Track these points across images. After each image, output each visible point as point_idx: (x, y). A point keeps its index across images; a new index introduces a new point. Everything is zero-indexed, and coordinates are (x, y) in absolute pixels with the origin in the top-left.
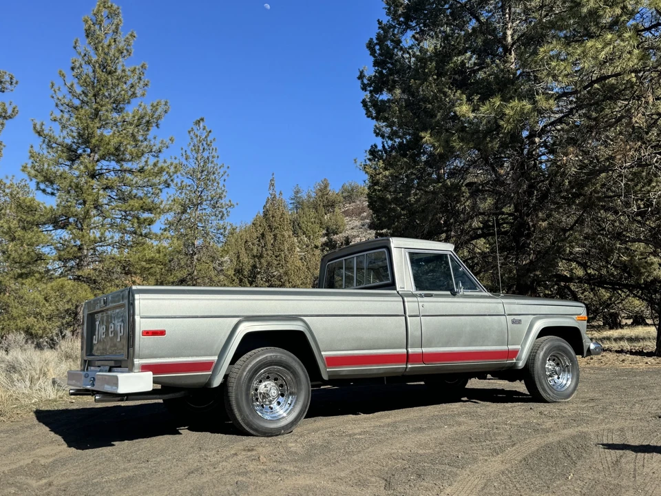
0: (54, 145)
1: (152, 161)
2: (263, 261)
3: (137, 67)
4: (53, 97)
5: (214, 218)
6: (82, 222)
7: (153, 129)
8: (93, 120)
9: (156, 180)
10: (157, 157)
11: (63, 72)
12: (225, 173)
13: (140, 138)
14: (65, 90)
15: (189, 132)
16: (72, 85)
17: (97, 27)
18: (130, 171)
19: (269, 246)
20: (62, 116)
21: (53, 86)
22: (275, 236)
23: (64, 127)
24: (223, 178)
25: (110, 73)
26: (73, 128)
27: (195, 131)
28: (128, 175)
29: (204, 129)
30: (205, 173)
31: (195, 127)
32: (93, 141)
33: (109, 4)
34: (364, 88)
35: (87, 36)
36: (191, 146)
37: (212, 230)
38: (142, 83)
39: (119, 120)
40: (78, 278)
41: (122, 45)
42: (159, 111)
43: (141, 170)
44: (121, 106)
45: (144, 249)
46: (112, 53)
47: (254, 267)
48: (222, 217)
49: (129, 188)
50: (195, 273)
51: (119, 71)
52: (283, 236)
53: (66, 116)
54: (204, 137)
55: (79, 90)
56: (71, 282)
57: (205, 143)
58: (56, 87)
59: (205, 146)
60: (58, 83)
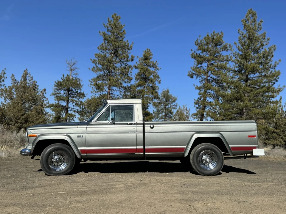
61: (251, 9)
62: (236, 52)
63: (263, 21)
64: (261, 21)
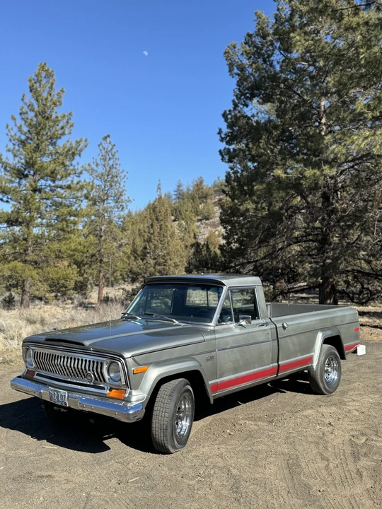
0: (8, 169)
1: (76, 180)
2: (151, 244)
3: (66, 114)
4: (7, 135)
5: (116, 210)
6: (28, 223)
7: (77, 157)
8: (35, 151)
9: (79, 194)
10: (79, 177)
11: (15, 116)
12: (125, 176)
13: (68, 163)
14: (15, 129)
15: (99, 146)
16: (21, 126)
17: (38, 84)
18: (61, 187)
19: (156, 234)
20: (14, 148)
21: (7, 127)
22: (161, 225)
23: (15, 156)
24: (123, 181)
25: (48, 118)
26: (22, 157)
27: (103, 145)
28: (59, 190)
29: (110, 143)
30: (110, 176)
31: (103, 142)
32: (36, 167)
33: (46, 68)
34: (222, 140)
35: (31, 91)
36: (100, 156)
37: (115, 219)
38: (69, 125)
39: (54, 151)
40: (25, 262)
41: (55, 98)
42: (82, 145)
43: (69, 187)
44: (54, 140)
45: (70, 242)
46: (48, 104)
47: (145, 248)
48: (122, 209)
49: (60, 200)
50: (102, 250)
51: (54, 117)
52: (167, 226)
53: (17, 148)
54: (109, 149)
55: (25, 129)
56: (21, 264)
57: (110, 154)
58: (10, 127)
59: (111, 156)
60: (11, 124)
61: (45, 64)
62: (15, 135)
63: (64, 90)
64: (62, 91)
